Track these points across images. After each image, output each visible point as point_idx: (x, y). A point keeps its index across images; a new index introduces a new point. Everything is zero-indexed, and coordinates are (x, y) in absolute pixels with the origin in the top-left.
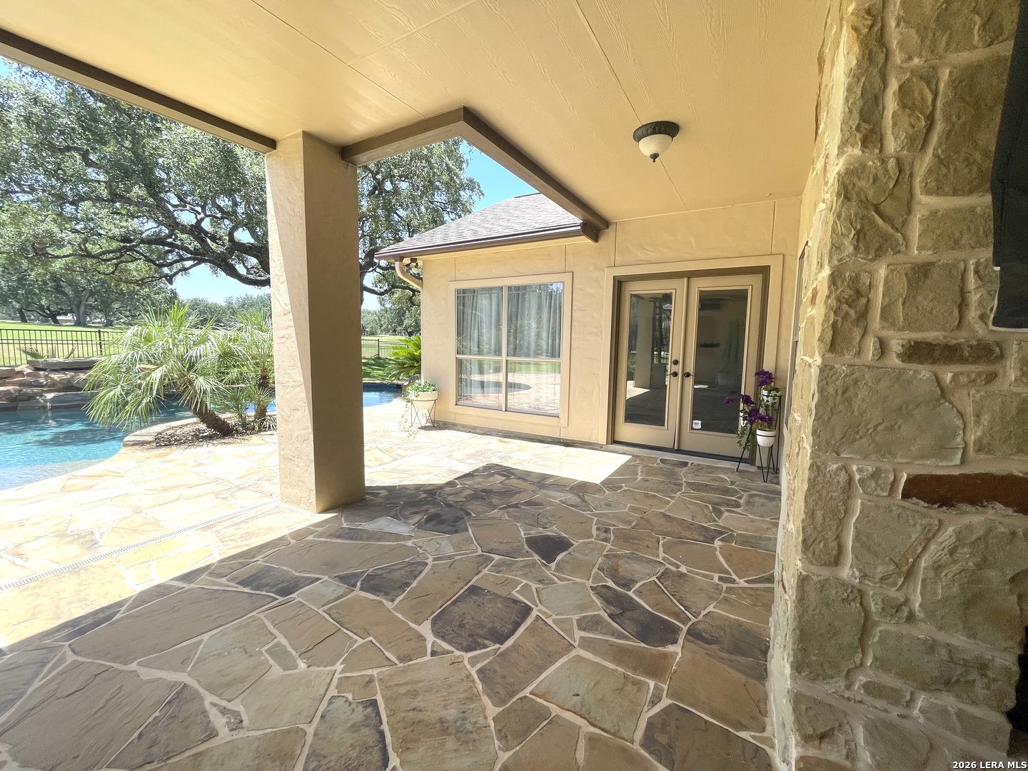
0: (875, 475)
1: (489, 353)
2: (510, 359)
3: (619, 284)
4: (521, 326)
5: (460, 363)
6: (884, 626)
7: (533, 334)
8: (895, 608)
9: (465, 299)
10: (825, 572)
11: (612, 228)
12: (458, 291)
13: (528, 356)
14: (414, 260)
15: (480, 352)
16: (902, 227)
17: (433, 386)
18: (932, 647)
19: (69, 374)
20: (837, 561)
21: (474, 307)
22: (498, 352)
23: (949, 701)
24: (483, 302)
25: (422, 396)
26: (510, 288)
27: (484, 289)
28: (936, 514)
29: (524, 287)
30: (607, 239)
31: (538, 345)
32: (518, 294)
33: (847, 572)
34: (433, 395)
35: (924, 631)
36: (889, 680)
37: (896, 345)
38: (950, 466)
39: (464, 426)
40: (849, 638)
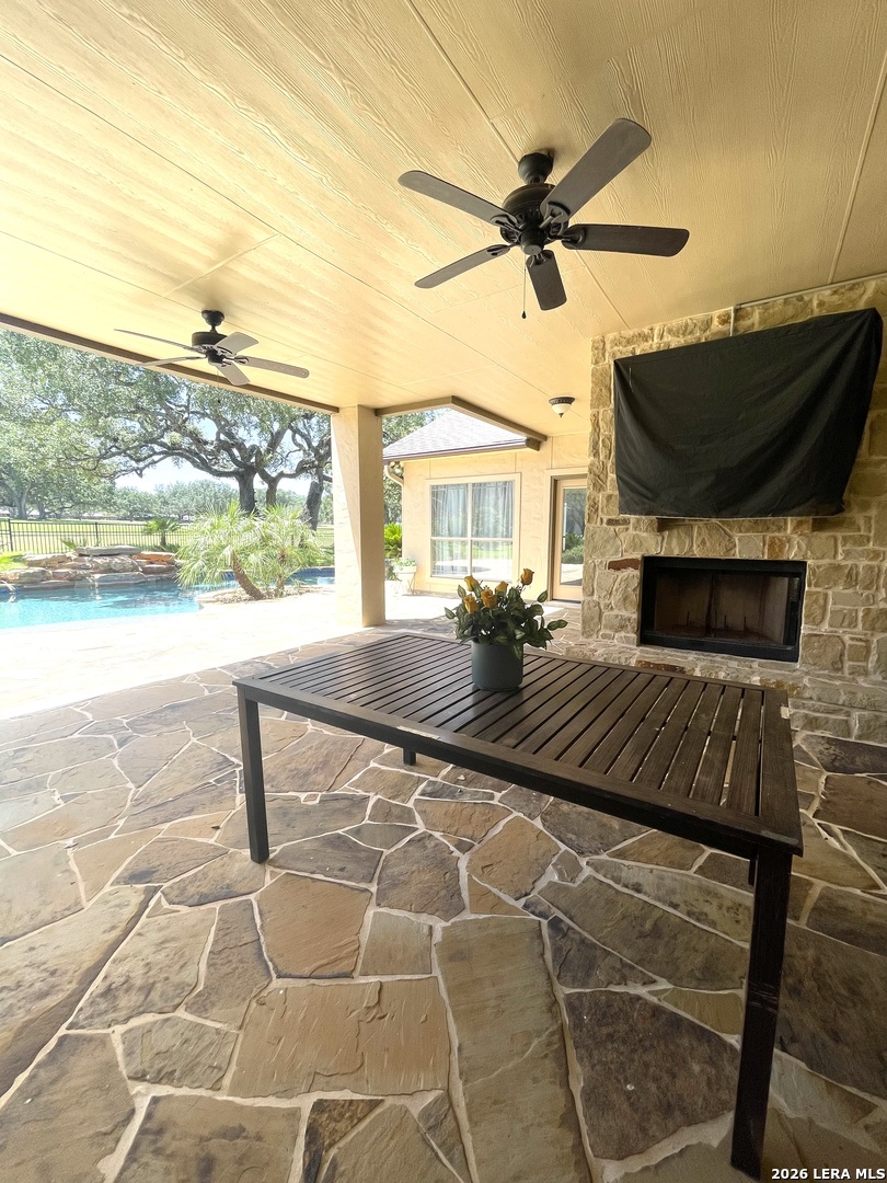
0: (601, 562)
1: (457, 536)
2: (475, 539)
3: (555, 482)
4: (483, 513)
5: (434, 543)
6: (606, 613)
7: (492, 520)
8: (608, 606)
9: (437, 494)
10: (589, 598)
11: (549, 440)
12: (433, 487)
13: (488, 536)
14: (397, 463)
15: (450, 535)
16: (605, 483)
17: (412, 562)
18: (617, 616)
19: (108, 559)
20: (592, 594)
21: (445, 499)
22: (464, 534)
23: (623, 634)
24: (452, 495)
25: (406, 569)
26: (474, 485)
27: (452, 485)
28: (617, 573)
29: (485, 484)
30: (546, 448)
31: (495, 529)
32: (479, 489)
33: (595, 597)
34: (413, 569)
35: (616, 612)
36: (608, 632)
37: (605, 521)
38: (618, 558)
39: (437, 593)
40: (596, 620)
